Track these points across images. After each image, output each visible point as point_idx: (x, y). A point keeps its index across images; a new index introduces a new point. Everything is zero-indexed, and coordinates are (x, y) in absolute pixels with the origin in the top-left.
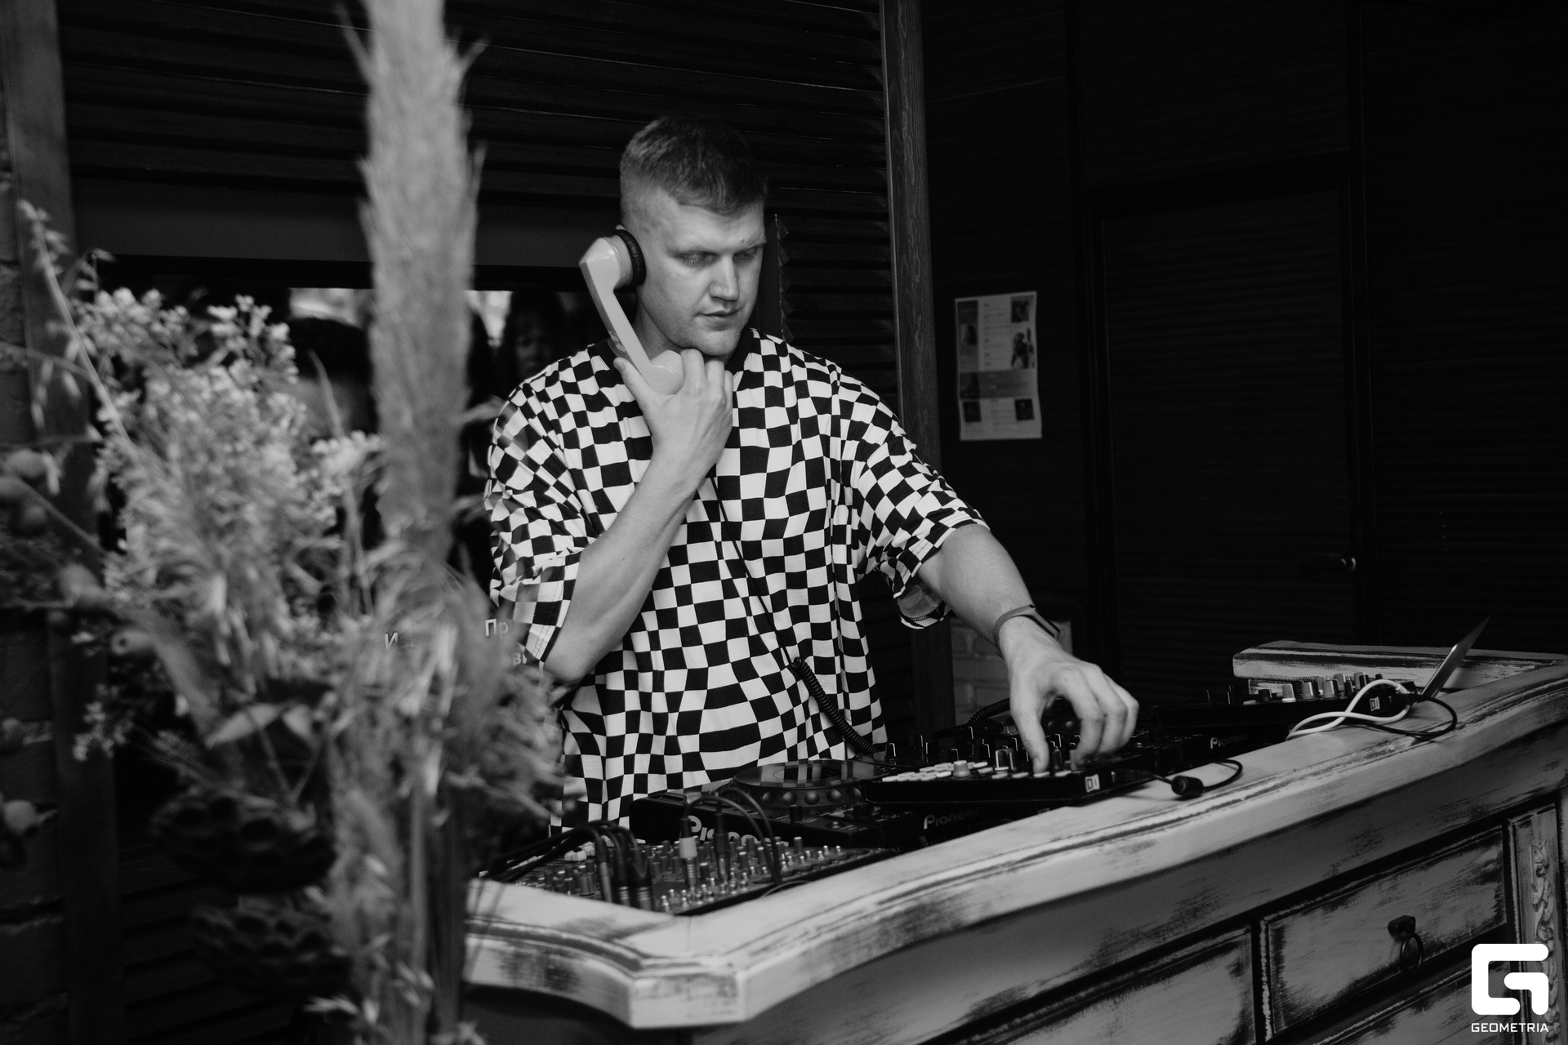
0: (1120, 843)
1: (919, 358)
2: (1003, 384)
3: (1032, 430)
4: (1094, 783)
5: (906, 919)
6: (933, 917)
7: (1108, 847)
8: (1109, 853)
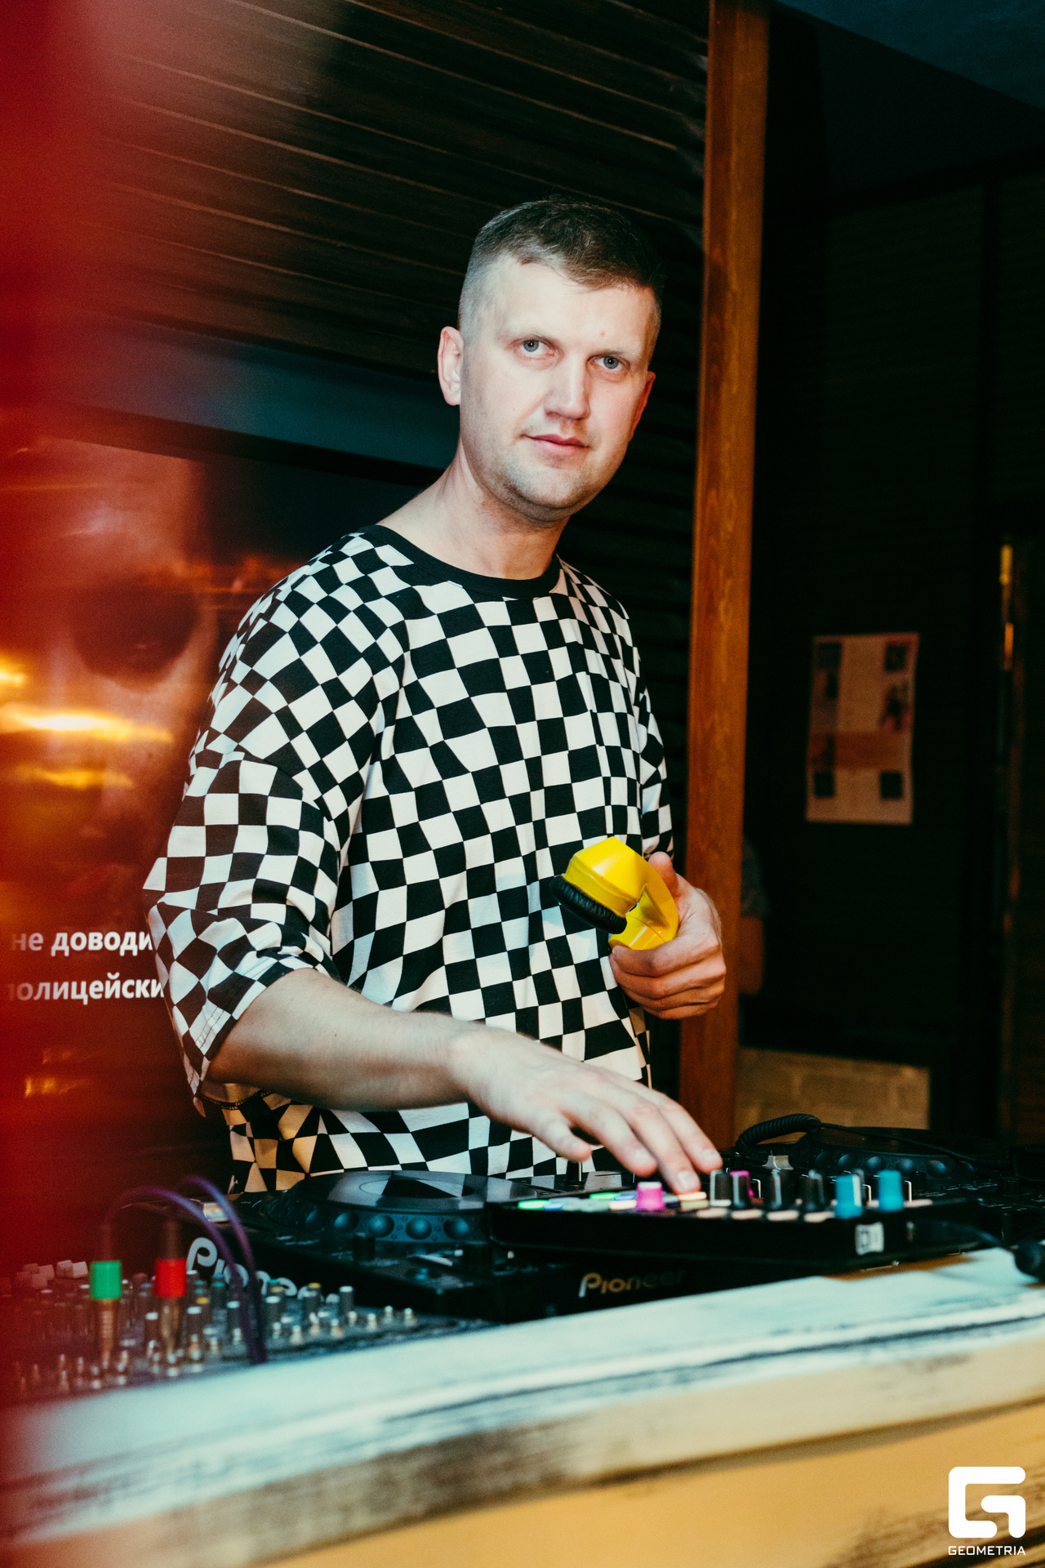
0: (903, 1351)
1: (724, 638)
2: (866, 750)
3: (899, 812)
4: (872, 1239)
5: (440, 1456)
6: (499, 1459)
7: (878, 1355)
8: (880, 1368)
